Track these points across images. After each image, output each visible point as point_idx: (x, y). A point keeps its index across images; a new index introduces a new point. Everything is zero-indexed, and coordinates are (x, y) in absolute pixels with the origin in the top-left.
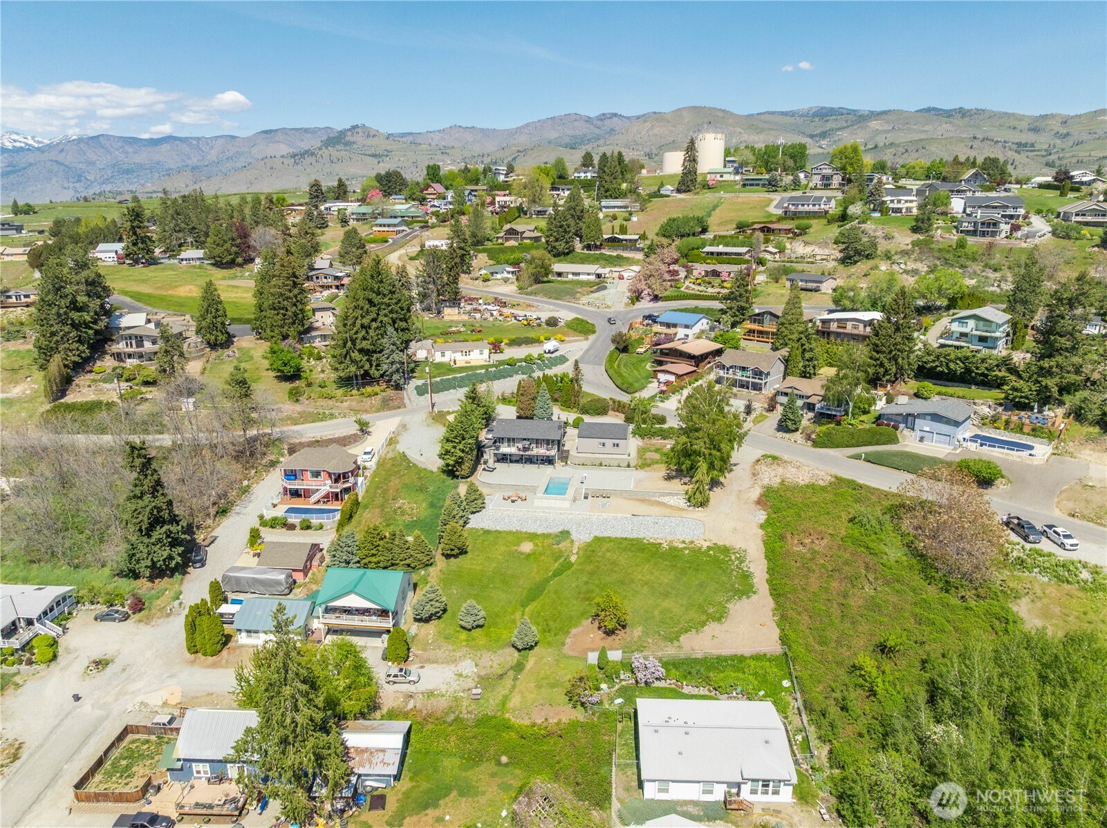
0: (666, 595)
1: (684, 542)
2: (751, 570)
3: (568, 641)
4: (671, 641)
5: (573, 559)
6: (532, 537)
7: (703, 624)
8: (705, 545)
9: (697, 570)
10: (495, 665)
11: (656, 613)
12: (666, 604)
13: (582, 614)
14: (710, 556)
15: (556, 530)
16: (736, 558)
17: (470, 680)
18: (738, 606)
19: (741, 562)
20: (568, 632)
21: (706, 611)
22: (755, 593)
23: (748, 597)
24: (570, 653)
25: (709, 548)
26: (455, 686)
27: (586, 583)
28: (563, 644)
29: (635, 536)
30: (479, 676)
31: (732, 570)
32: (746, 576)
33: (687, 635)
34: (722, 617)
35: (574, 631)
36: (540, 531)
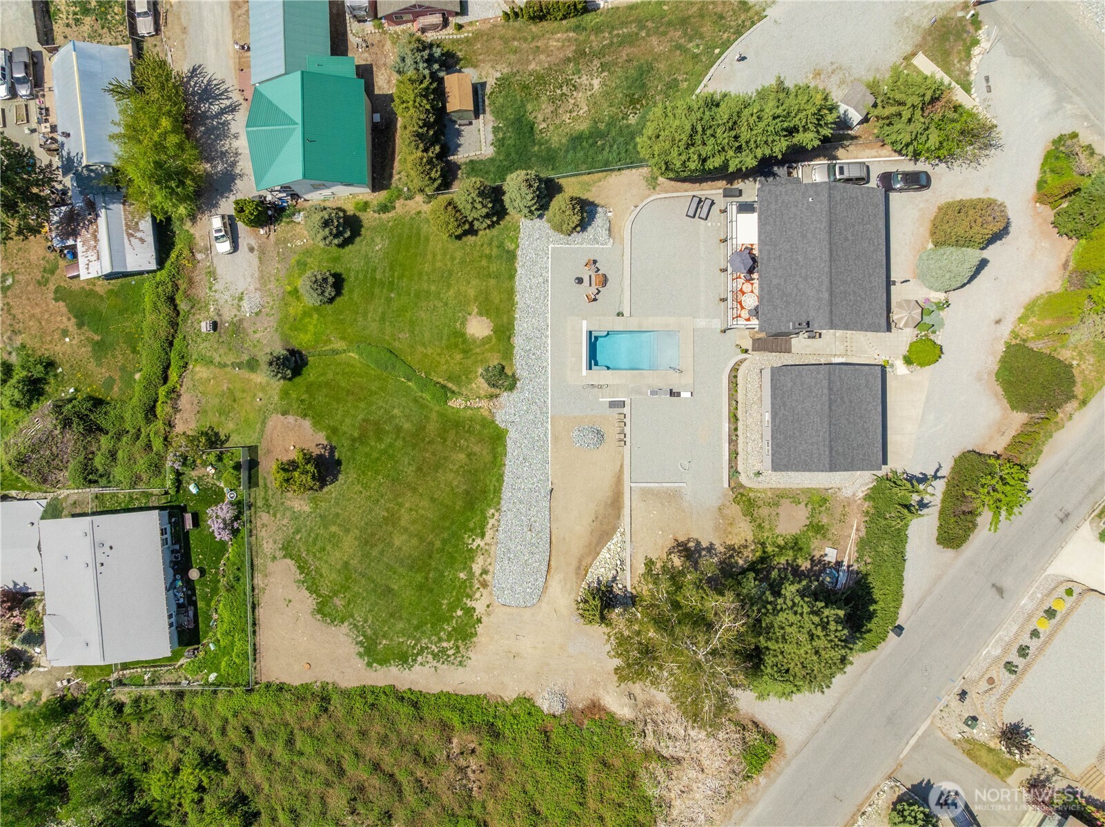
0: (367, 542)
1: (485, 572)
2: (417, 667)
3: (291, 419)
4: (284, 548)
5: (456, 403)
6: (504, 332)
7: (313, 589)
8: (479, 606)
9: (420, 587)
10: (257, 336)
11: (333, 529)
12: (349, 543)
13: (334, 431)
14: (452, 608)
15: (520, 366)
16: (444, 650)
17: (234, 312)
18: (342, 638)
19: (435, 656)
20: (305, 416)
21: (335, 594)
22: (369, 665)
23: (360, 654)
24: (270, 424)
25: (469, 611)
26: (225, 298)
27: (398, 429)
28: (284, 413)
29: (506, 493)
30: (241, 321)
31: (418, 640)
32: (404, 658)
33: (294, 569)
34: (324, 615)
35: (307, 423)
36: (518, 341)
